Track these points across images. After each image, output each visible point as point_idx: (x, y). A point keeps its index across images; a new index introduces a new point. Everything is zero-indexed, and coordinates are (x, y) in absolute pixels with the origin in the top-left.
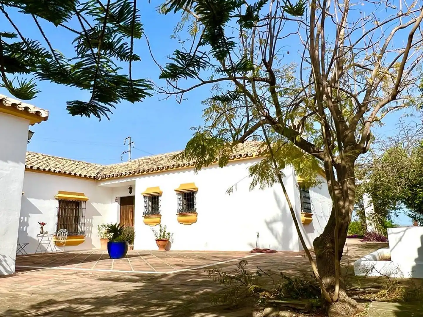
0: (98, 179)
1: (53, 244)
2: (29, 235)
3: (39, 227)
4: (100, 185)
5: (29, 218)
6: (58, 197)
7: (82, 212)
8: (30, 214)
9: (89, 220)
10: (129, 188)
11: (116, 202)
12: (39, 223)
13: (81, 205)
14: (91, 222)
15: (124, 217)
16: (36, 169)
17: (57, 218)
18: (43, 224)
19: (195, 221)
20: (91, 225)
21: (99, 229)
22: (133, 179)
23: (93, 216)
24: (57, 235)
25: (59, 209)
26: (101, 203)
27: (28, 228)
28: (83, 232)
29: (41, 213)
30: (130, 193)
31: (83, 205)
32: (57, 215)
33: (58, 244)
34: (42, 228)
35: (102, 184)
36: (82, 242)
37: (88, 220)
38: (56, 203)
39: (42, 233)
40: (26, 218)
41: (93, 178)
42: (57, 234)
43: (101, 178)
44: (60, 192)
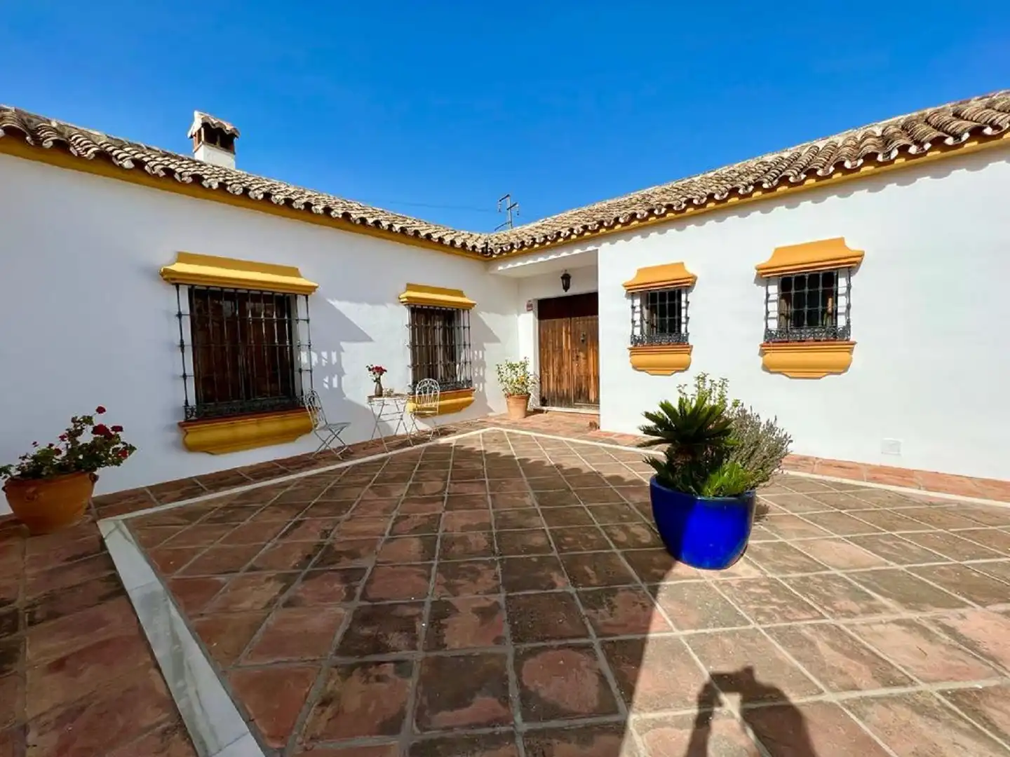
0: (491, 256)
1: (408, 418)
2: (349, 396)
3: (371, 377)
4: (492, 272)
5: (342, 354)
6: (407, 298)
7: (463, 336)
8: (343, 344)
9: (478, 353)
10: (562, 278)
11: (529, 310)
12: (370, 370)
13: (459, 318)
14: (481, 356)
15: (550, 347)
16: (340, 216)
17: (409, 352)
18: (380, 370)
19: (843, 368)
20: (482, 364)
21: (500, 373)
22: (590, 248)
23: (485, 345)
24: (414, 393)
25: (413, 330)
26: (497, 312)
27: (343, 378)
28: (469, 382)
29: (370, 340)
30: (566, 288)
31: (464, 319)
32: (408, 343)
33: (420, 414)
34: (378, 381)
35: (500, 268)
36: (468, 404)
37: (476, 352)
38: (405, 316)
39: (379, 394)
40: (334, 355)
41: (480, 251)
42: (414, 390)
43: (499, 250)
44: (410, 287)
